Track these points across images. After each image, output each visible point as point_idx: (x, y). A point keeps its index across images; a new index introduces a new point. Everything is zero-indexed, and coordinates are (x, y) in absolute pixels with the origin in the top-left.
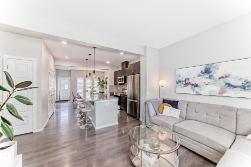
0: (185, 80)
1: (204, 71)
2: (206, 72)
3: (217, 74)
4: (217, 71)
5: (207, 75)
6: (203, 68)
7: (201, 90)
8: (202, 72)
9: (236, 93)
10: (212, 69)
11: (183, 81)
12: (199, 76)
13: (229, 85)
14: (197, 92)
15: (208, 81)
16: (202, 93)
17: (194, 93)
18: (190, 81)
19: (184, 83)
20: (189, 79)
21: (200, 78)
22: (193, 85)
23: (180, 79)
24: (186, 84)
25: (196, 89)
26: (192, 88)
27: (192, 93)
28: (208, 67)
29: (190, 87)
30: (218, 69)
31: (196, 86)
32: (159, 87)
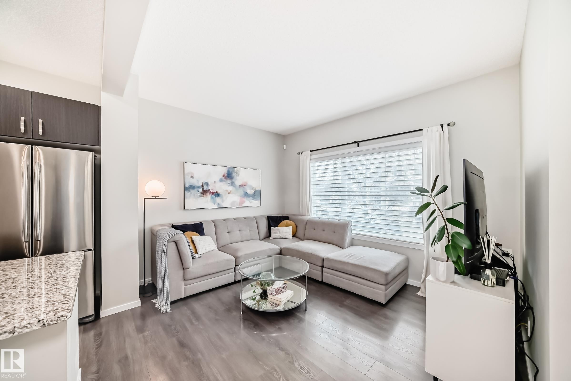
0: (202, 186)
1: (226, 175)
2: (228, 177)
3: (238, 181)
4: (238, 177)
5: (229, 181)
6: (224, 171)
7: (223, 201)
8: (224, 176)
9: (250, 202)
10: (234, 174)
11: (199, 187)
12: (221, 180)
13: (246, 195)
14: (219, 204)
15: (230, 188)
16: (225, 205)
17: (216, 206)
18: (210, 188)
19: (201, 190)
20: (207, 184)
21: (221, 183)
22: (213, 193)
23: (194, 182)
24: (204, 192)
25: (218, 200)
26: (212, 198)
27: (211, 205)
28: (231, 170)
29: (209, 197)
30: (239, 175)
31: (218, 195)
32: (144, 199)
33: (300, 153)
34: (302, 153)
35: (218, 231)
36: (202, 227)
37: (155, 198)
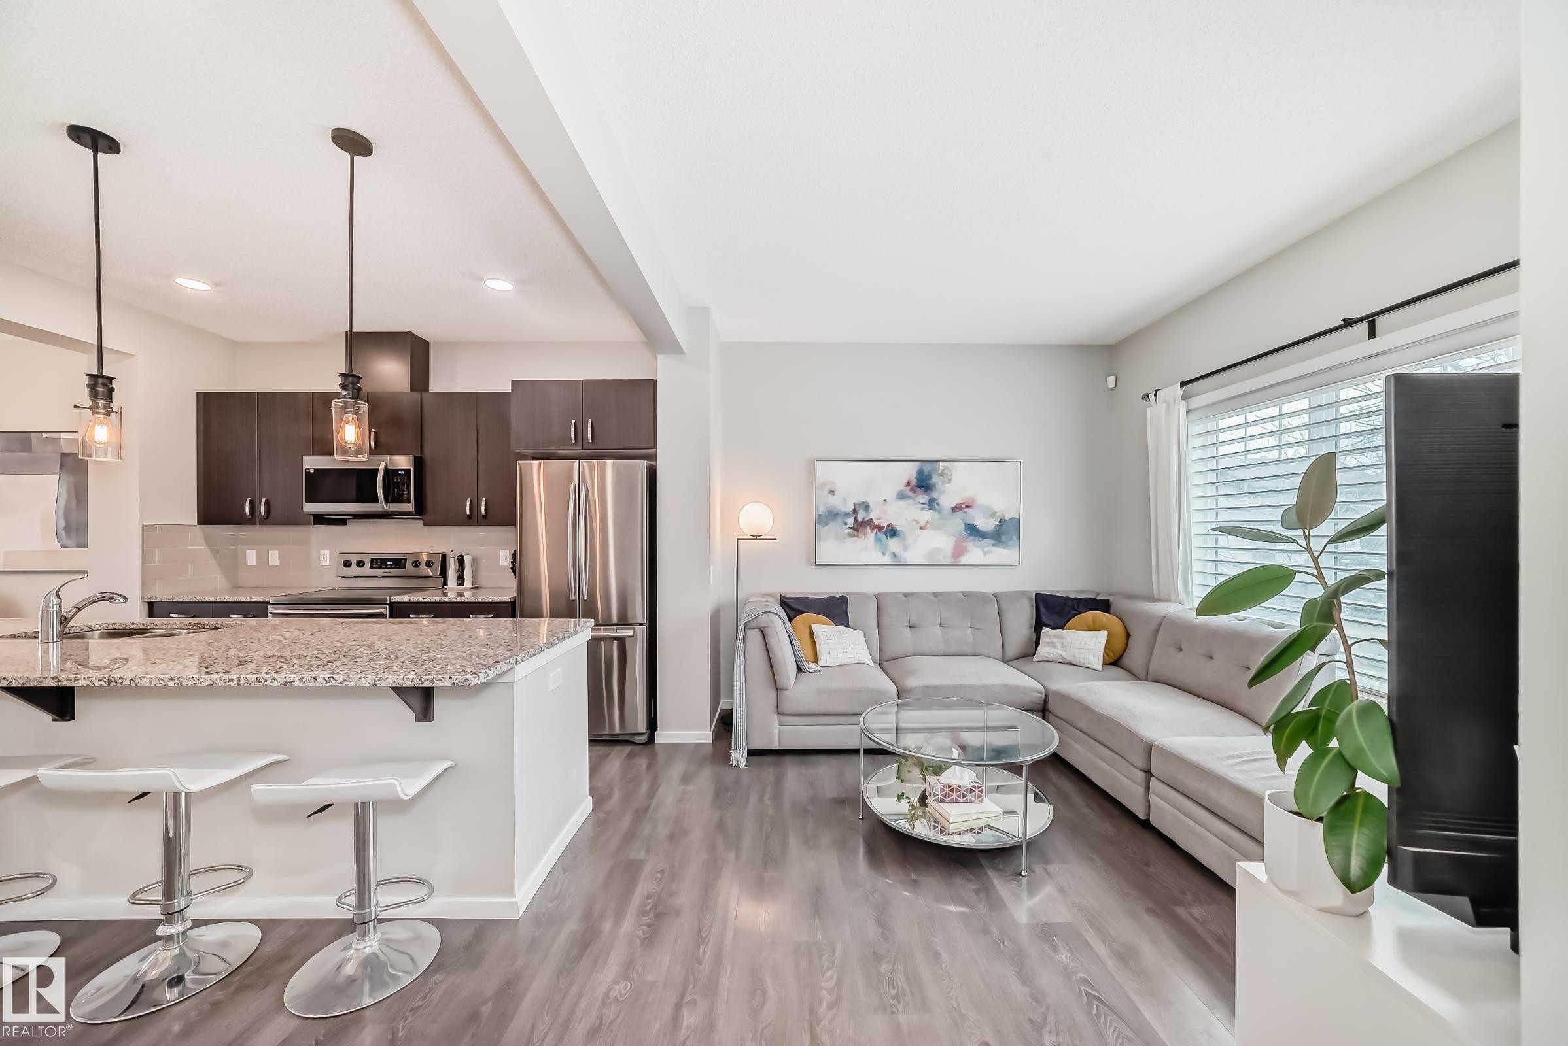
0: (855, 512)
1: (914, 482)
2: (920, 487)
3: (948, 496)
4: (947, 486)
5: (923, 498)
6: (909, 472)
7: (906, 548)
8: (908, 484)
9: (985, 553)
10: (935, 479)
11: (846, 515)
12: (901, 496)
13: (973, 531)
14: (894, 555)
15: (927, 515)
16: (910, 557)
17: (887, 559)
18: (873, 516)
19: (851, 521)
20: (866, 507)
21: (902, 504)
22: (880, 528)
23: (836, 502)
24: (859, 527)
25: (893, 544)
26: (878, 540)
27: (876, 557)
28: (926, 469)
29: (870, 536)
30: (950, 480)
31: (892, 532)
32: (738, 539)
33: (1152, 396)
34: (1155, 395)
35: (886, 620)
36: (844, 606)
37: (756, 539)
